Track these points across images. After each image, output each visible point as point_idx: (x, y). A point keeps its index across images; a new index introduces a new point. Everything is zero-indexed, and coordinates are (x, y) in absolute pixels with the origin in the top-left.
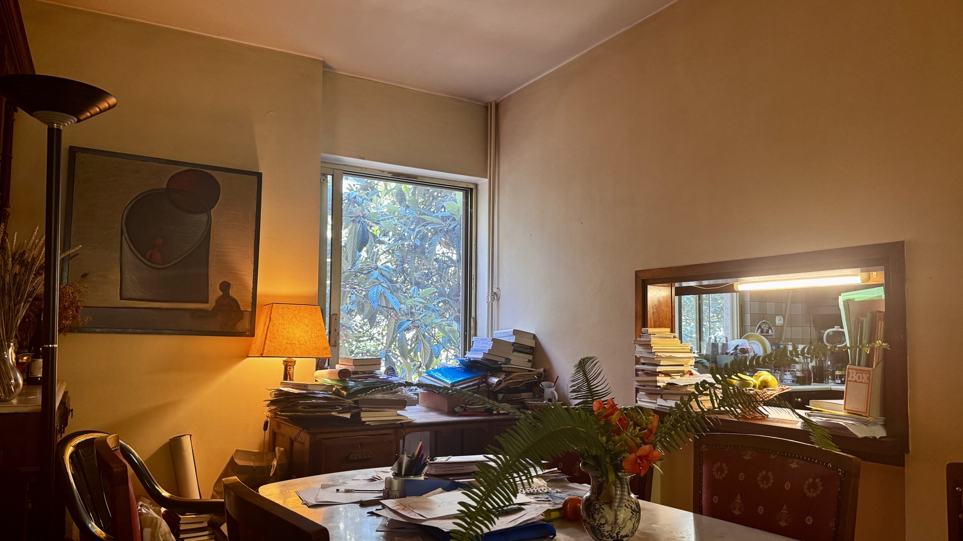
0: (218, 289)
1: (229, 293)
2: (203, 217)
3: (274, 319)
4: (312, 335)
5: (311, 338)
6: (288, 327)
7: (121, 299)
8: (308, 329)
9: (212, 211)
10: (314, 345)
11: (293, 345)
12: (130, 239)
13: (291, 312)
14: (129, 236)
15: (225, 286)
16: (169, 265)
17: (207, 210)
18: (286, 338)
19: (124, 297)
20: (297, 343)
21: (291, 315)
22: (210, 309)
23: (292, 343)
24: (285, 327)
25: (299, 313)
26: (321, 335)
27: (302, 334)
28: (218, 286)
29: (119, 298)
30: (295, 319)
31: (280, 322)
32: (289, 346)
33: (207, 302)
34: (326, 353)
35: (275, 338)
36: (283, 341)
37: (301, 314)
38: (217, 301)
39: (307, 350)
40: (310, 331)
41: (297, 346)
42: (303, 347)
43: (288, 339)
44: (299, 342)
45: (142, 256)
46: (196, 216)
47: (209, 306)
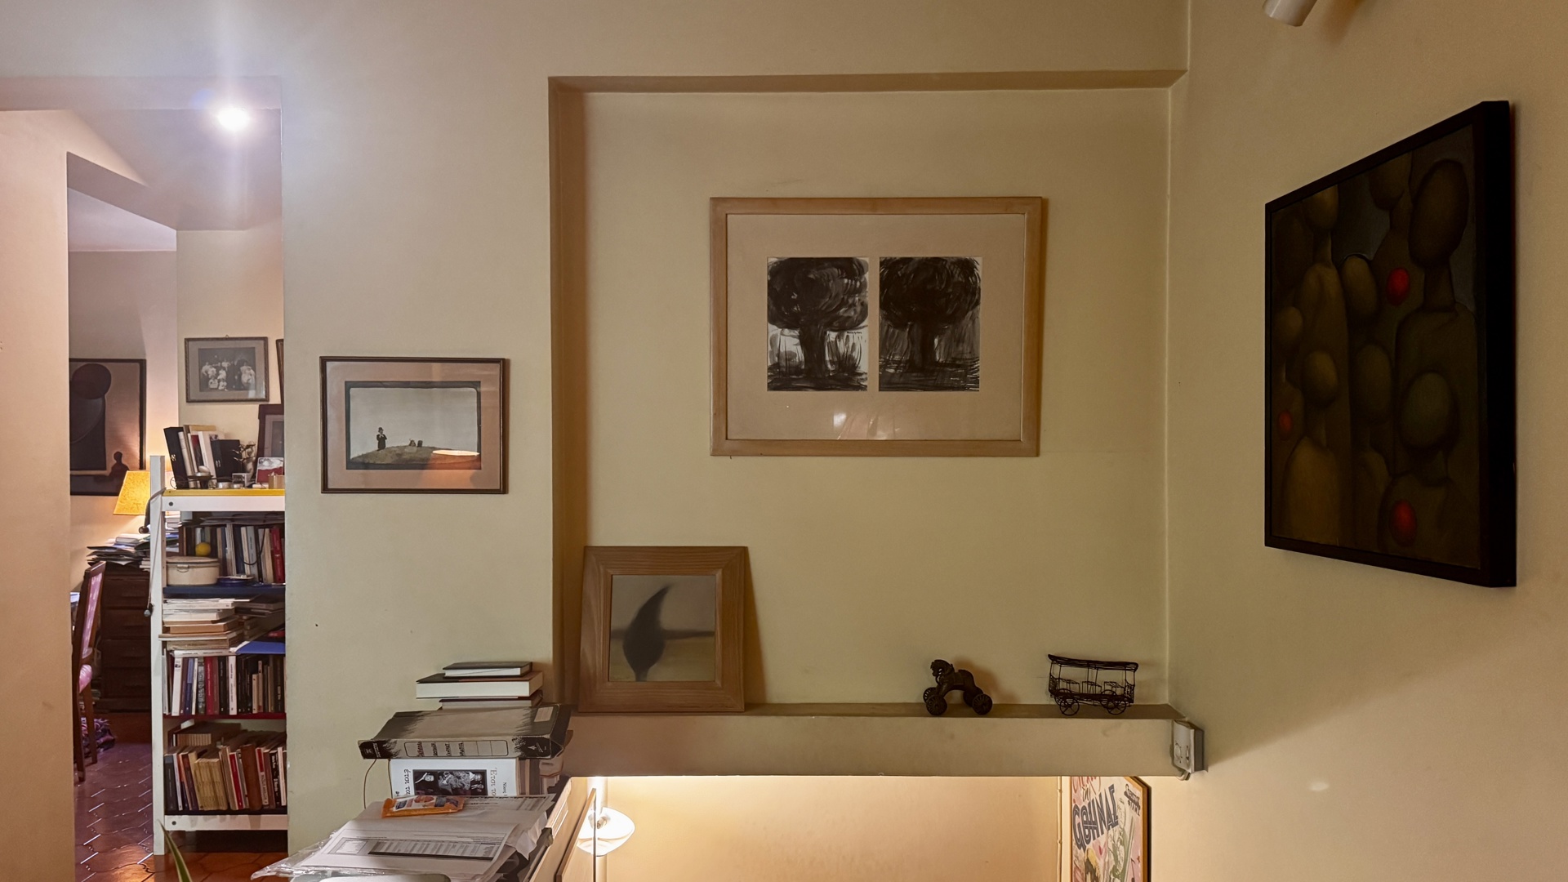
0: (113, 458)
1: (121, 461)
2: (100, 401)
3: (126, 484)
9: (106, 395)
15: (118, 456)
16: (77, 441)
17: (102, 395)
18: (131, 499)
22: (107, 474)
23: (139, 503)
24: (136, 490)
28: (113, 455)
30: (142, 484)
31: (130, 487)
32: (135, 506)
35: (125, 499)
36: (128, 503)
38: (113, 468)
43: (136, 500)
46: (95, 401)
47: (107, 472)
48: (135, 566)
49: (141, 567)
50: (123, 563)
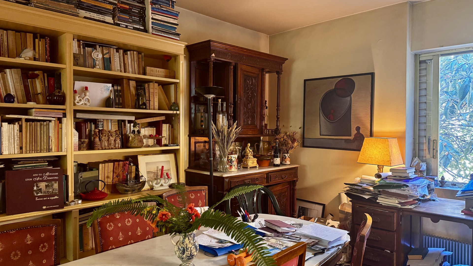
0: (355, 130)
1: (360, 131)
2: (348, 98)
3: (364, 145)
4: (382, 154)
5: (381, 155)
6: (370, 149)
7: (320, 135)
8: (380, 150)
9: (352, 95)
10: (382, 159)
11: (372, 158)
12: (322, 112)
13: (373, 142)
14: (322, 111)
15: (358, 129)
16: (336, 121)
17: (350, 95)
18: (369, 154)
19: (321, 134)
20: (374, 157)
21: (373, 143)
22: (352, 139)
23: (372, 157)
24: (369, 149)
25: (377, 142)
26: (387, 154)
27: (377, 153)
28: (355, 129)
29: (319, 135)
30: (374, 145)
31: (367, 147)
32: (370, 158)
33: (351, 136)
34: (388, 164)
35: (364, 154)
36: (367, 156)
37: (377, 143)
38: (355, 135)
39: (379, 161)
40: (381, 152)
41: (374, 159)
42: (377, 160)
43: (370, 155)
44: (375, 157)
45: (326, 118)
46: (346, 98)
47: (352, 138)
48: (374, 200)
49: (378, 201)
50: (367, 197)
